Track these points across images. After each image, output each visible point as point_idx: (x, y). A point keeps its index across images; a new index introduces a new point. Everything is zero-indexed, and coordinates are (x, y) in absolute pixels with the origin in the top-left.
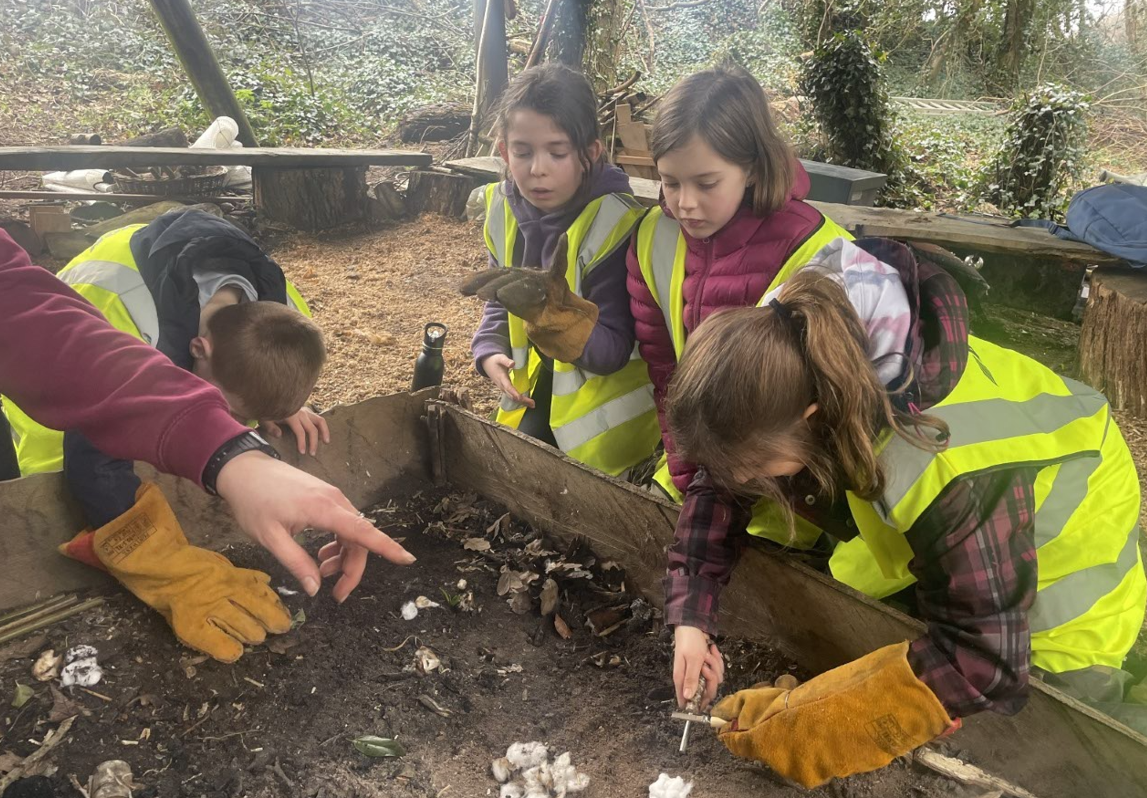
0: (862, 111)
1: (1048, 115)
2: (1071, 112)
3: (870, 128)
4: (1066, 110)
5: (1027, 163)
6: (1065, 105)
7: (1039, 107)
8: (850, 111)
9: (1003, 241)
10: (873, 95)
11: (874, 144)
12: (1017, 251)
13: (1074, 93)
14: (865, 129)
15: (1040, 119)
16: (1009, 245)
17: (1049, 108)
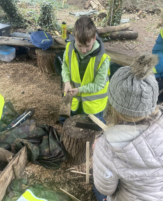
0: (10, 8)
1: (46, 7)
2: (49, 6)
3: (13, 11)
4: (48, 6)
5: (45, 17)
6: (48, 5)
7: (44, 6)
8: (8, 8)
9: (20, 44)
10: (11, 4)
11: (15, 15)
12: (23, 46)
13: (49, 2)
14: (12, 12)
15: (44, 8)
16: (21, 45)
17: (45, 6)
